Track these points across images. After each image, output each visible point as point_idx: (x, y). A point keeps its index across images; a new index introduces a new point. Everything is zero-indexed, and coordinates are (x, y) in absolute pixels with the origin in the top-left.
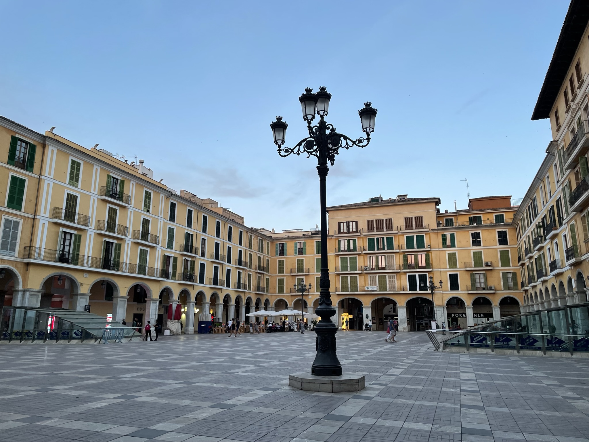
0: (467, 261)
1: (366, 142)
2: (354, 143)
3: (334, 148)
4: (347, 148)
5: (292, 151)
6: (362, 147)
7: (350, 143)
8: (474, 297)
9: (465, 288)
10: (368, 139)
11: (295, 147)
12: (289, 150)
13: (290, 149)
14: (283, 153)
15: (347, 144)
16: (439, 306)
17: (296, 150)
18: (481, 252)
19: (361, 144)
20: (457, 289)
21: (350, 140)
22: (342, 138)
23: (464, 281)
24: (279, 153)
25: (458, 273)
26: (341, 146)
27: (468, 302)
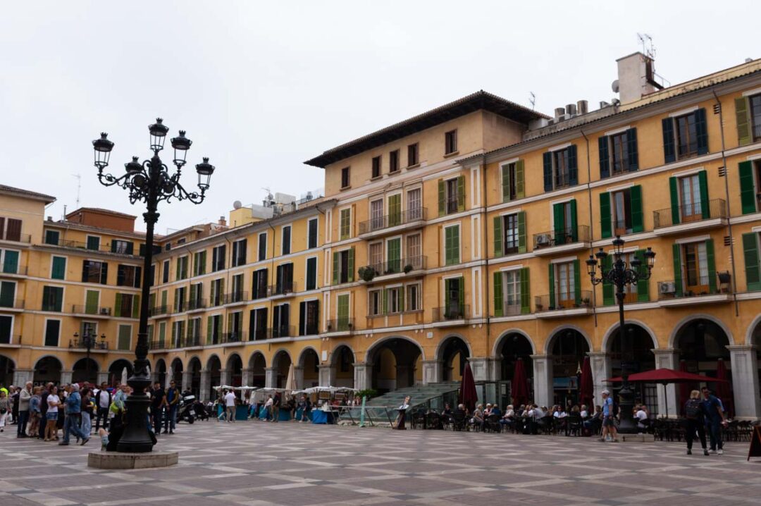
0: (76, 302)
1: (199, 199)
2: (188, 196)
3: (166, 194)
4: (180, 200)
5: (117, 181)
6: (196, 203)
7: (184, 195)
8: (77, 359)
9: (67, 344)
10: (203, 197)
11: (121, 178)
12: (113, 180)
13: (114, 178)
14: (104, 179)
15: (180, 195)
16: (22, 370)
17: (122, 182)
18: (98, 292)
19: (194, 200)
20: (55, 344)
21: (184, 191)
22: (176, 187)
23: (67, 333)
24: (100, 178)
25: (61, 320)
26: (174, 194)
27: (68, 365)
